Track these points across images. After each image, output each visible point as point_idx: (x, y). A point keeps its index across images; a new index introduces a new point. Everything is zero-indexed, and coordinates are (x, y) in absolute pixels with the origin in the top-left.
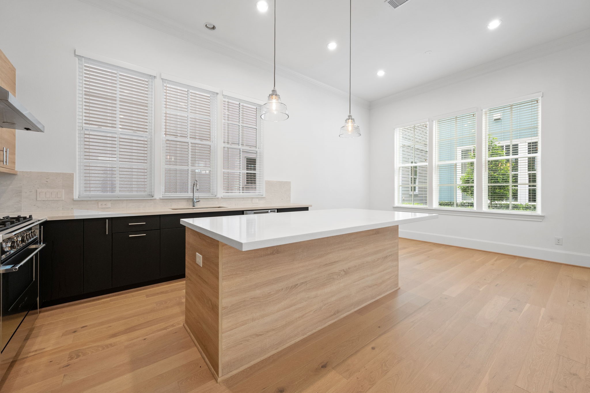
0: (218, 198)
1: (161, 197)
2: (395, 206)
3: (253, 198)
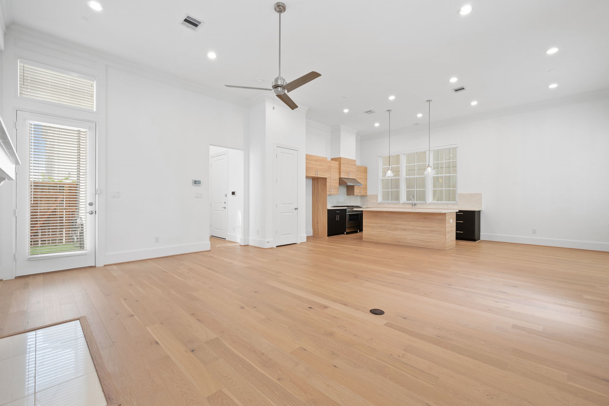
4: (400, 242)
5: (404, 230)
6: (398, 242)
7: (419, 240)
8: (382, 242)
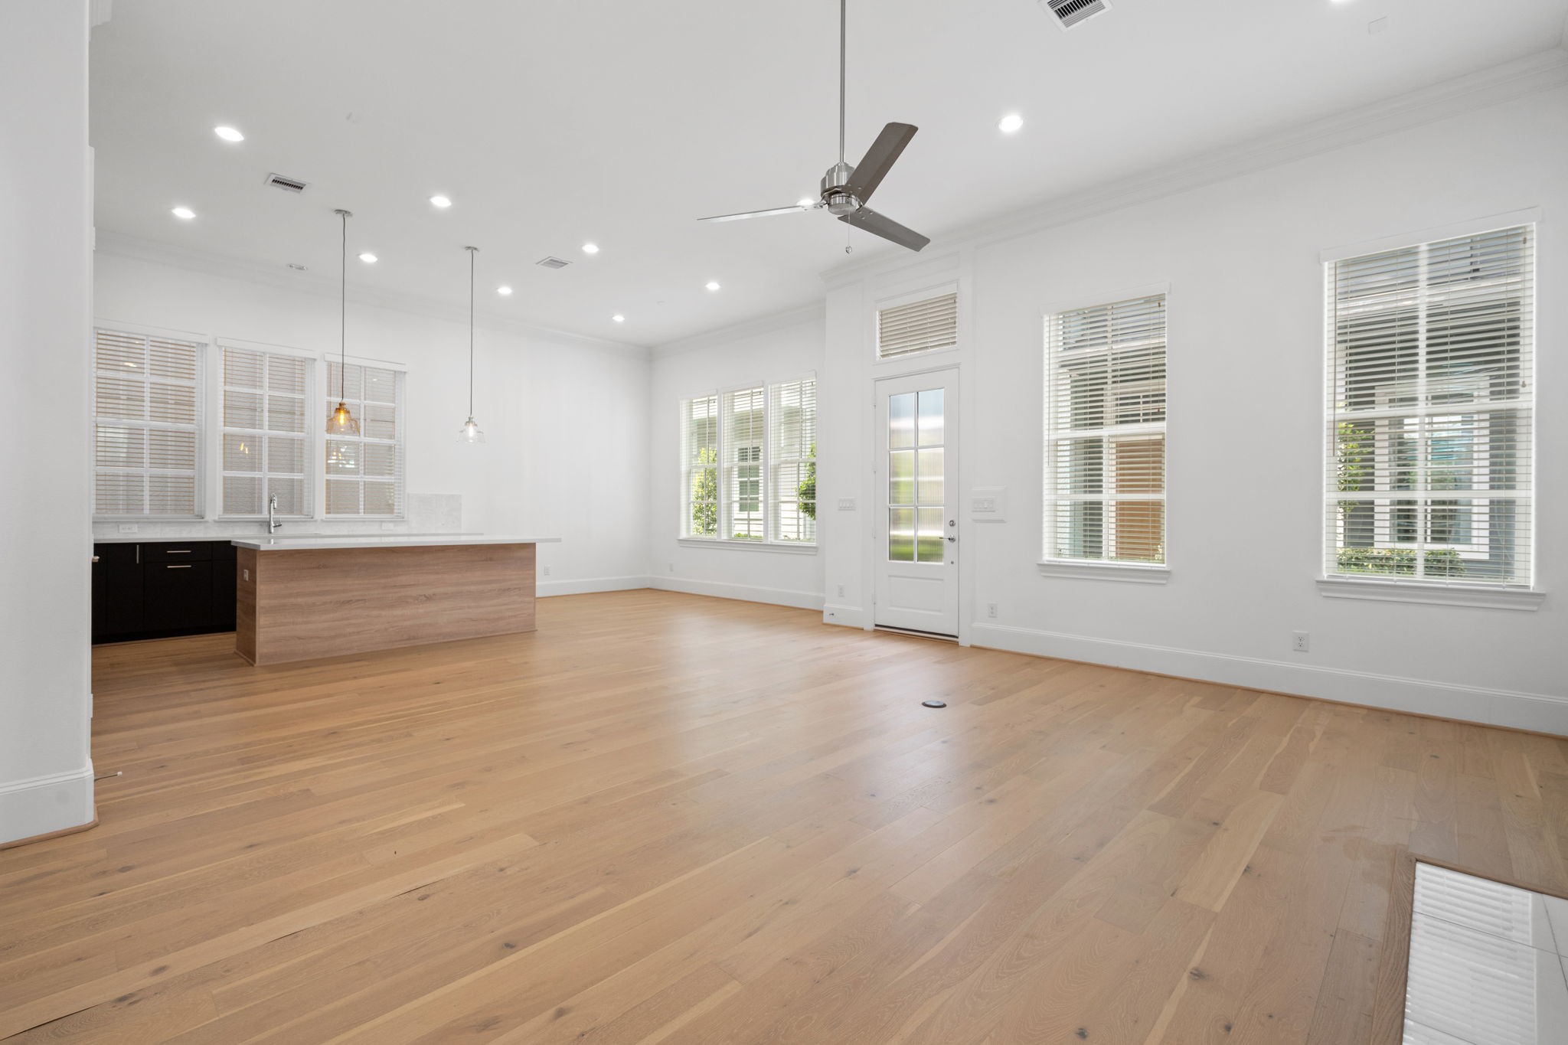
0: (316, 521)
1: (216, 518)
2: (681, 538)
3: (382, 522)
4: (414, 638)
5: (429, 598)
6: (408, 639)
7: (472, 620)
8: (349, 652)
